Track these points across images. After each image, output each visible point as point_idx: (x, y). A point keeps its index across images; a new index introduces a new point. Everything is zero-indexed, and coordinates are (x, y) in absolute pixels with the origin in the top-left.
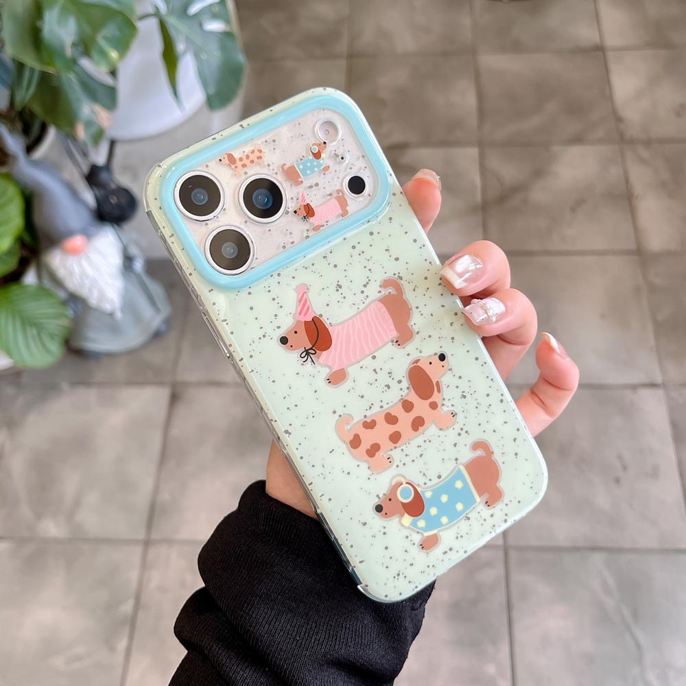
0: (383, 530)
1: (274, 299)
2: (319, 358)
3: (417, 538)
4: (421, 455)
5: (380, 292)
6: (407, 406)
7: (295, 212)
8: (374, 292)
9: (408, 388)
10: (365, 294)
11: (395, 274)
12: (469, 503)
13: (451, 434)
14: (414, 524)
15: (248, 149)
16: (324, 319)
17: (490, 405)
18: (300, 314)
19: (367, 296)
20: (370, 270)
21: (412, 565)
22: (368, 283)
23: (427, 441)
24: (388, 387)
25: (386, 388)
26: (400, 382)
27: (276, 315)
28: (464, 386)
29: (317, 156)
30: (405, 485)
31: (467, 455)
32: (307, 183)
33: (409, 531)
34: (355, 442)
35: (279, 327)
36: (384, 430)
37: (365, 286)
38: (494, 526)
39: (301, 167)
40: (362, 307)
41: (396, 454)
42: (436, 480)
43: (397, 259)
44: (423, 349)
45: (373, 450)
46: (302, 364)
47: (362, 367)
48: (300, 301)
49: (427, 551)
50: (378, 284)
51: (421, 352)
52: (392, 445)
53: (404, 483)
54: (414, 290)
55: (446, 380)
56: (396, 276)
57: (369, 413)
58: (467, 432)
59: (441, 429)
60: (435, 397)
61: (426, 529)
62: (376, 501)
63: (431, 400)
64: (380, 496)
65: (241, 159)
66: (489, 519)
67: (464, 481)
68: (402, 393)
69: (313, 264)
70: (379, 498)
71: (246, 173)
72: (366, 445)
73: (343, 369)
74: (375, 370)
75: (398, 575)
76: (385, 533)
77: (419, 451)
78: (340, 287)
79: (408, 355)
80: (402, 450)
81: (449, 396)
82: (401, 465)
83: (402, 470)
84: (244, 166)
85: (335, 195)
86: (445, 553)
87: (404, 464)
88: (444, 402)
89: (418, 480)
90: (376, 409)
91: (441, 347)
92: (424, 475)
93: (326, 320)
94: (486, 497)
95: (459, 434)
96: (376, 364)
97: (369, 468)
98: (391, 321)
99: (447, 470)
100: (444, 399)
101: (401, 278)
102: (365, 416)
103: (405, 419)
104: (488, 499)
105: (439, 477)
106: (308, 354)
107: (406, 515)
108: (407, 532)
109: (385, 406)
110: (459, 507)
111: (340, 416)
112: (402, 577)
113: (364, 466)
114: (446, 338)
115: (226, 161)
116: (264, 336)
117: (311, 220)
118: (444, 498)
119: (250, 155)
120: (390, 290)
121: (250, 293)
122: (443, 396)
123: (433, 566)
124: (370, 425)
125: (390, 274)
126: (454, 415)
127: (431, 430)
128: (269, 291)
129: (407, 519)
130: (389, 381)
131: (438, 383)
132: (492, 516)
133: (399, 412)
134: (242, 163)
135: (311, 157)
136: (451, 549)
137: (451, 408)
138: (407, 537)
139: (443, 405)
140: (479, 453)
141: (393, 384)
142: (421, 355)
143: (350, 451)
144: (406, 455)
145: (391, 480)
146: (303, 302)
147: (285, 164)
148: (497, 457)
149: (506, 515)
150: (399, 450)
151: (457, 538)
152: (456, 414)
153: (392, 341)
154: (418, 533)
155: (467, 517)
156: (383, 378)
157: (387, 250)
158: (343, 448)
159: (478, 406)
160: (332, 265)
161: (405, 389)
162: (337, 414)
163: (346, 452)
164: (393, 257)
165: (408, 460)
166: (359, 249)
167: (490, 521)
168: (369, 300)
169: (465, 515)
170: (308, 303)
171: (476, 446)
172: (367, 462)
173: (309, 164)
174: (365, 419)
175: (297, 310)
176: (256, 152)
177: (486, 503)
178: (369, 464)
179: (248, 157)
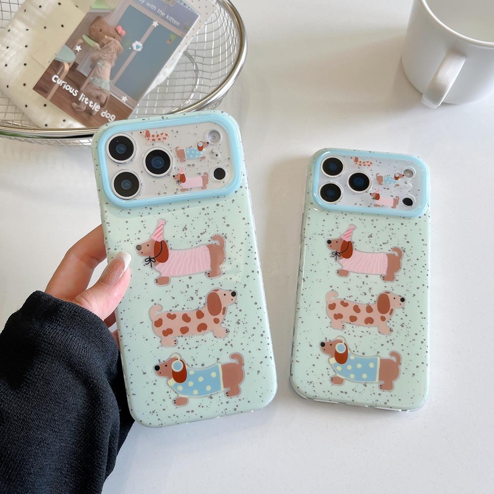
0: (154, 382)
1: (142, 222)
2: (156, 265)
3: (174, 396)
4: (197, 347)
5: (209, 241)
6: (200, 314)
7: (174, 176)
8: (206, 239)
9: (204, 304)
10: (199, 239)
12: (216, 389)
13: (221, 343)
14: (175, 386)
16: (168, 244)
17: (253, 335)
19: (201, 241)
20: (208, 226)
21: (164, 410)
22: (204, 233)
23: (204, 341)
24: (192, 298)
25: (190, 299)
26: (201, 298)
27: (140, 231)
28: (241, 316)
29: (200, 149)
30: (179, 361)
31: (226, 359)
32: (188, 162)
33: (170, 389)
34: (158, 323)
35: (139, 239)
36: (178, 323)
37: (202, 234)
38: (226, 409)
39: (188, 152)
40: (195, 245)
41: (181, 340)
42: (199, 366)
43: (228, 225)
44: (224, 283)
45: (168, 332)
46: (144, 265)
47: (180, 281)
48: (157, 228)
49: (177, 406)
51: (221, 286)
52: (181, 334)
53: (179, 359)
54: (232, 248)
55: (231, 309)
56: (224, 235)
57: (174, 309)
58: (231, 345)
59: (215, 337)
60: (220, 316)
61: (181, 392)
62: (157, 363)
63: (216, 317)
64: (161, 361)
65: (153, 136)
66: (225, 403)
67: (218, 374)
68: (199, 305)
69: (174, 210)
70: (160, 362)
71: (153, 145)
72: (164, 327)
74: (188, 286)
75: (153, 412)
76: (155, 384)
77: (196, 344)
78: (186, 229)
79: (213, 284)
80: (186, 339)
81: (230, 318)
82: (181, 348)
83: (181, 351)
84: (154, 140)
85: (202, 175)
86: (188, 412)
87: (184, 348)
89: (188, 361)
90: (179, 309)
91: (235, 288)
92: (194, 360)
93: (169, 245)
94: (228, 389)
95: (226, 345)
96: (190, 282)
97: (160, 342)
98: (210, 260)
99: (209, 363)
100: (225, 320)
101: (226, 238)
103: (195, 322)
104: (229, 391)
105: (203, 365)
106: (150, 260)
107: (173, 378)
110: (209, 388)
112: (155, 413)
113: (158, 339)
114: (241, 283)
115: (144, 134)
116: (128, 240)
117: (182, 184)
118: (201, 379)
119: (160, 135)
120: (216, 242)
121: (129, 213)
122: (225, 317)
123: (177, 416)
124: (172, 316)
125: (220, 233)
126: (227, 331)
127: (208, 335)
128: (141, 216)
129: (172, 382)
130: (194, 295)
131: (224, 309)
132: (227, 402)
133: (193, 316)
134: (153, 138)
135: (196, 148)
136: (192, 411)
137: (227, 327)
138: (168, 392)
139: (223, 323)
140: (235, 361)
141: (196, 298)
142: (221, 287)
144: (187, 344)
145: (172, 355)
146: (160, 228)
147: (179, 147)
148: (246, 368)
149: (237, 406)
150: (184, 338)
151: (199, 406)
152: (229, 331)
153: (206, 273)
154: (176, 392)
155: (210, 396)
156: (191, 292)
158: (149, 323)
159: (245, 332)
160: (186, 214)
161: (202, 304)
162: (154, 302)
163: (151, 327)
164: (226, 223)
165: (187, 347)
166: (206, 211)
167: (225, 405)
168: (201, 243)
169: (210, 394)
170: (162, 231)
171: (234, 356)
172: (161, 338)
173: (193, 152)
174: (170, 312)
175: (154, 232)
176: (164, 135)
177: (227, 393)
178: (161, 339)
179: (158, 136)
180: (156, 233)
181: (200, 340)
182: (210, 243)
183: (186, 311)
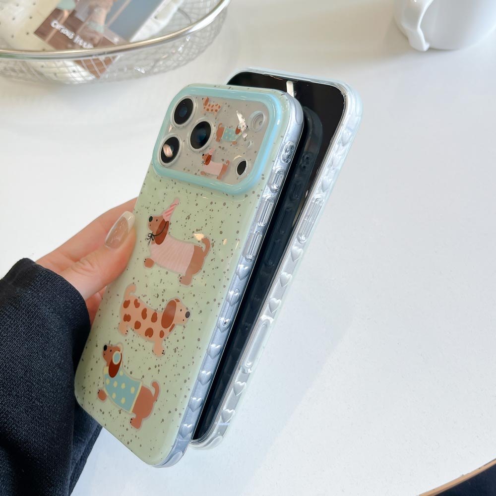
0: (98, 360)
1: (165, 194)
3: (101, 386)
4: (136, 350)
6: (154, 317)
7: (203, 155)
8: (197, 238)
10: (193, 235)
11: (213, 240)
13: (153, 361)
14: (106, 377)
17: (179, 374)
18: (166, 213)
19: (193, 237)
20: (206, 224)
21: (90, 392)
22: (199, 230)
23: (144, 348)
24: (158, 296)
25: (156, 296)
26: (163, 301)
27: (159, 203)
28: (181, 344)
29: (237, 132)
30: (120, 353)
31: (148, 383)
32: (221, 143)
34: (126, 304)
35: (155, 210)
38: (123, 436)
40: (187, 240)
41: (131, 334)
43: (221, 233)
44: (186, 297)
45: (127, 318)
46: (145, 239)
47: (159, 271)
48: (171, 206)
52: (133, 328)
53: (121, 352)
54: (212, 260)
55: (178, 329)
56: (212, 242)
57: (141, 298)
58: (159, 371)
59: (153, 351)
60: (166, 331)
61: (106, 386)
63: (164, 330)
65: (210, 105)
66: (125, 428)
67: (136, 391)
69: (190, 193)
71: (205, 115)
72: (128, 311)
73: (153, 262)
74: (161, 280)
76: (97, 362)
77: (137, 347)
78: (189, 218)
79: (178, 292)
80: (134, 336)
81: (172, 339)
82: (127, 342)
83: (125, 345)
84: (208, 110)
85: (225, 162)
86: (101, 410)
87: (128, 344)
89: (125, 360)
90: (145, 300)
91: (192, 309)
92: (128, 361)
94: (134, 416)
95: (156, 367)
96: (164, 278)
98: (189, 264)
99: (136, 374)
101: (213, 246)
102: (139, 298)
103: (148, 323)
104: (134, 418)
105: (131, 373)
106: (151, 237)
108: (101, 376)
109: (148, 304)
110: (123, 401)
113: (119, 320)
114: (199, 307)
115: (204, 101)
116: (148, 208)
117: (205, 166)
118: (123, 386)
119: (215, 106)
120: (203, 247)
121: (160, 181)
122: (169, 335)
123: (93, 408)
124: (137, 304)
125: (211, 238)
126: (163, 353)
127: (149, 345)
128: (167, 188)
129: (107, 370)
130: (160, 294)
131: (174, 326)
132: (127, 430)
133: (149, 316)
134: (208, 108)
135: (235, 130)
136: (103, 413)
138: (100, 378)
140: (153, 391)
141: (160, 298)
142: (182, 299)
144: (133, 341)
145: (119, 343)
147: (222, 124)
148: (156, 406)
149: (131, 441)
150: (133, 333)
151: (109, 413)
152: (165, 354)
154: (103, 383)
155: (120, 410)
156: (160, 289)
157: (222, 222)
159: (175, 366)
160: (196, 202)
161: (161, 307)
162: (134, 281)
164: (221, 229)
165: (131, 344)
166: (213, 206)
167: (124, 431)
168: (192, 240)
169: (121, 408)
170: (172, 211)
171: (155, 384)
172: (121, 320)
173: (230, 133)
174: (138, 299)
176: (218, 106)
177: (131, 419)
179: (213, 106)
180: (168, 210)
181: (141, 346)
183: (148, 306)
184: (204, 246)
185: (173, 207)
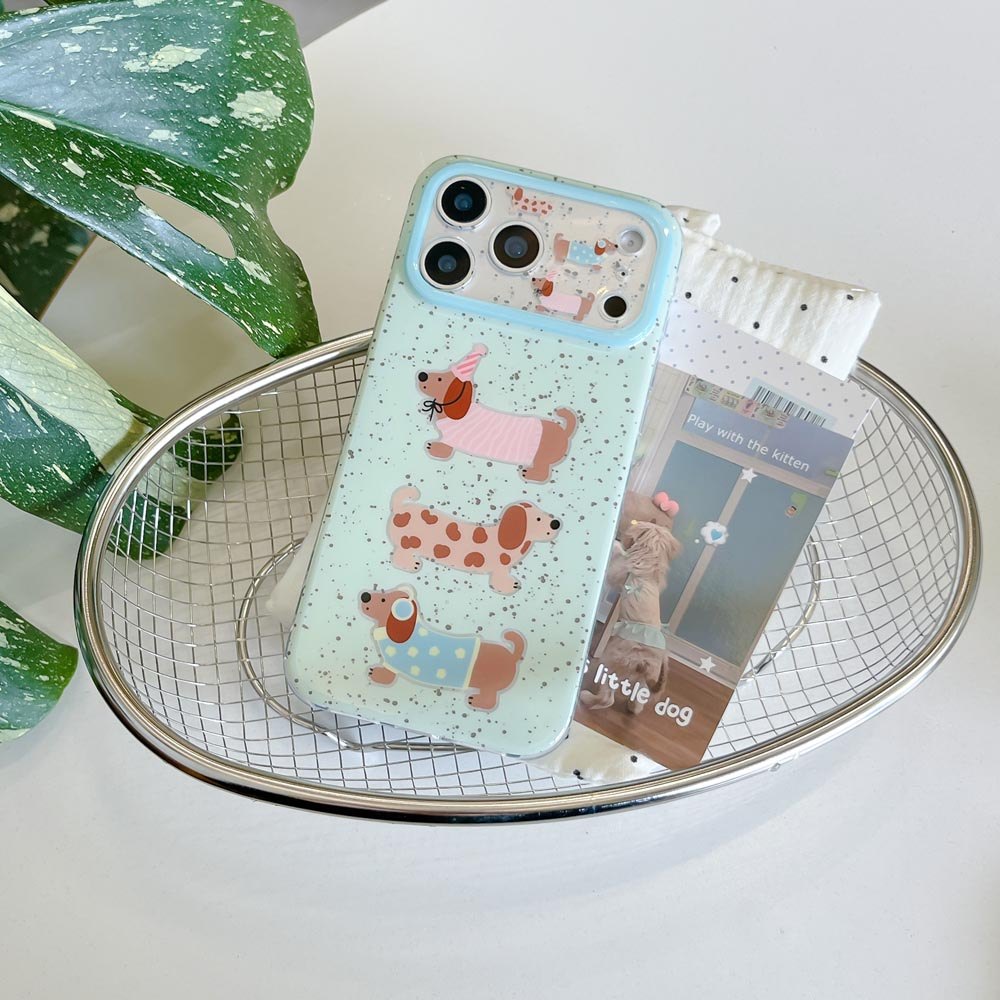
0: (350, 620)
1: (448, 336)
2: (439, 418)
3: (374, 661)
4: (450, 591)
5: (550, 414)
6: (480, 536)
7: (534, 279)
8: (545, 409)
9: (495, 521)
10: (534, 404)
11: (579, 412)
12: (454, 678)
13: (496, 602)
14: (384, 644)
15: (540, 198)
16: (476, 392)
17: (561, 613)
18: (459, 368)
19: (535, 408)
20: (559, 387)
21: (346, 678)
22: (546, 397)
23: (468, 585)
24: (478, 502)
25: (475, 501)
26: (493, 508)
28: (552, 569)
29: (599, 251)
30: (409, 601)
31: (494, 636)
32: (567, 265)
34: (401, 520)
35: (429, 362)
36: (436, 535)
37: (541, 397)
38: (457, 727)
39: (575, 248)
40: (521, 411)
41: (428, 567)
42: (441, 627)
43: (594, 401)
44: (544, 499)
45: (411, 543)
46: (420, 411)
47: (470, 462)
48: (468, 357)
50: (556, 406)
51: (539, 501)
52: (432, 556)
53: (411, 599)
54: (585, 442)
55: (540, 549)
56: (579, 415)
57: (438, 507)
58: (514, 614)
59: (491, 587)
60: (514, 554)
61: (389, 660)
62: (369, 589)
63: (508, 552)
65: (527, 201)
66: (459, 714)
67: (469, 655)
68: (486, 519)
69: (510, 338)
70: (375, 589)
71: (520, 215)
72: (408, 531)
73: (452, 448)
74: (480, 476)
75: (326, 674)
76: (349, 624)
77: (452, 586)
78: (517, 378)
79: (525, 492)
81: (530, 564)
82: (423, 580)
83: (420, 586)
84: (525, 208)
85: (585, 295)
86: (387, 701)
87: (427, 583)
88: (518, 566)
89: (426, 609)
90: (448, 510)
91: (563, 515)
92: (436, 611)
94: (476, 692)
95: (505, 609)
96: (486, 472)
97: (392, 554)
98: (536, 447)
99: (462, 628)
100: (521, 563)
101: (582, 421)
103: (466, 545)
104: (476, 695)
105: (448, 627)
106: (433, 406)
107: (385, 628)
108: (370, 644)
109: (459, 516)
110: (441, 674)
111: (410, 485)
112: (327, 677)
113: (389, 548)
114: (576, 511)
115: (513, 192)
116: (410, 358)
117: (542, 298)
118: (434, 651)
119: (538, 203)
121: (431, 313)
122: (522, 559)
123: (364, 700)
124: (429, 518)
125: (574, 408)
126: (517, 586)
127: (480, 578)
128: (450, 326)
129: (382, 633)
130: (483, 498)
131: (528, 544)
132: (465, 716)
133: (467, 534)
134: (525, 204)
135: (593, 248)
136: (395, 703)
137: (519, 578)
138: (366, 649)
139: (515, 568)
140: (509, 646)
141: (485, 505)
142: (536, 503)
143: (389, 521)
144: (436, 577)
146: (473, 359)
147: (562, 235)
148: (522, 667)
149: (480, 730)
150: (434, 565)
151: (411, 699)
152: (520, 588)
153: (521, 467)
154: (380, 656)
156: (481, 491)
157: (591, 385)
158: (386, 514)
159: (549, 602)
160: (527, 353)
161: (492, 518)
162: (409, 481)
163: (385, 520)
164: (593, 396)
165: (434, 583)
166: (565, 361)
167: (458, 719)
168: (533, 412)
169: (439, 686)
170: (474, 366)
171: (511, 636)
172: (395, 547)
173: (584, 252)
174: (429, 509)
175: (459, 362)
176: (546, 206)
177: (471, 698)
178: (395, 550)
179: (535, 203)
180: (463, 363)
181: (461, 582)
182: (550, 418)
183: (457, 519)
184: (563, 422)
185: (476, 358)
